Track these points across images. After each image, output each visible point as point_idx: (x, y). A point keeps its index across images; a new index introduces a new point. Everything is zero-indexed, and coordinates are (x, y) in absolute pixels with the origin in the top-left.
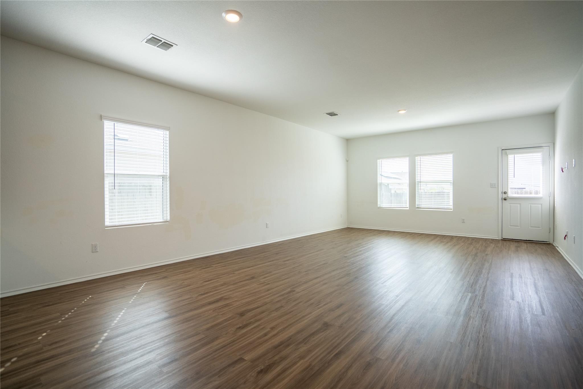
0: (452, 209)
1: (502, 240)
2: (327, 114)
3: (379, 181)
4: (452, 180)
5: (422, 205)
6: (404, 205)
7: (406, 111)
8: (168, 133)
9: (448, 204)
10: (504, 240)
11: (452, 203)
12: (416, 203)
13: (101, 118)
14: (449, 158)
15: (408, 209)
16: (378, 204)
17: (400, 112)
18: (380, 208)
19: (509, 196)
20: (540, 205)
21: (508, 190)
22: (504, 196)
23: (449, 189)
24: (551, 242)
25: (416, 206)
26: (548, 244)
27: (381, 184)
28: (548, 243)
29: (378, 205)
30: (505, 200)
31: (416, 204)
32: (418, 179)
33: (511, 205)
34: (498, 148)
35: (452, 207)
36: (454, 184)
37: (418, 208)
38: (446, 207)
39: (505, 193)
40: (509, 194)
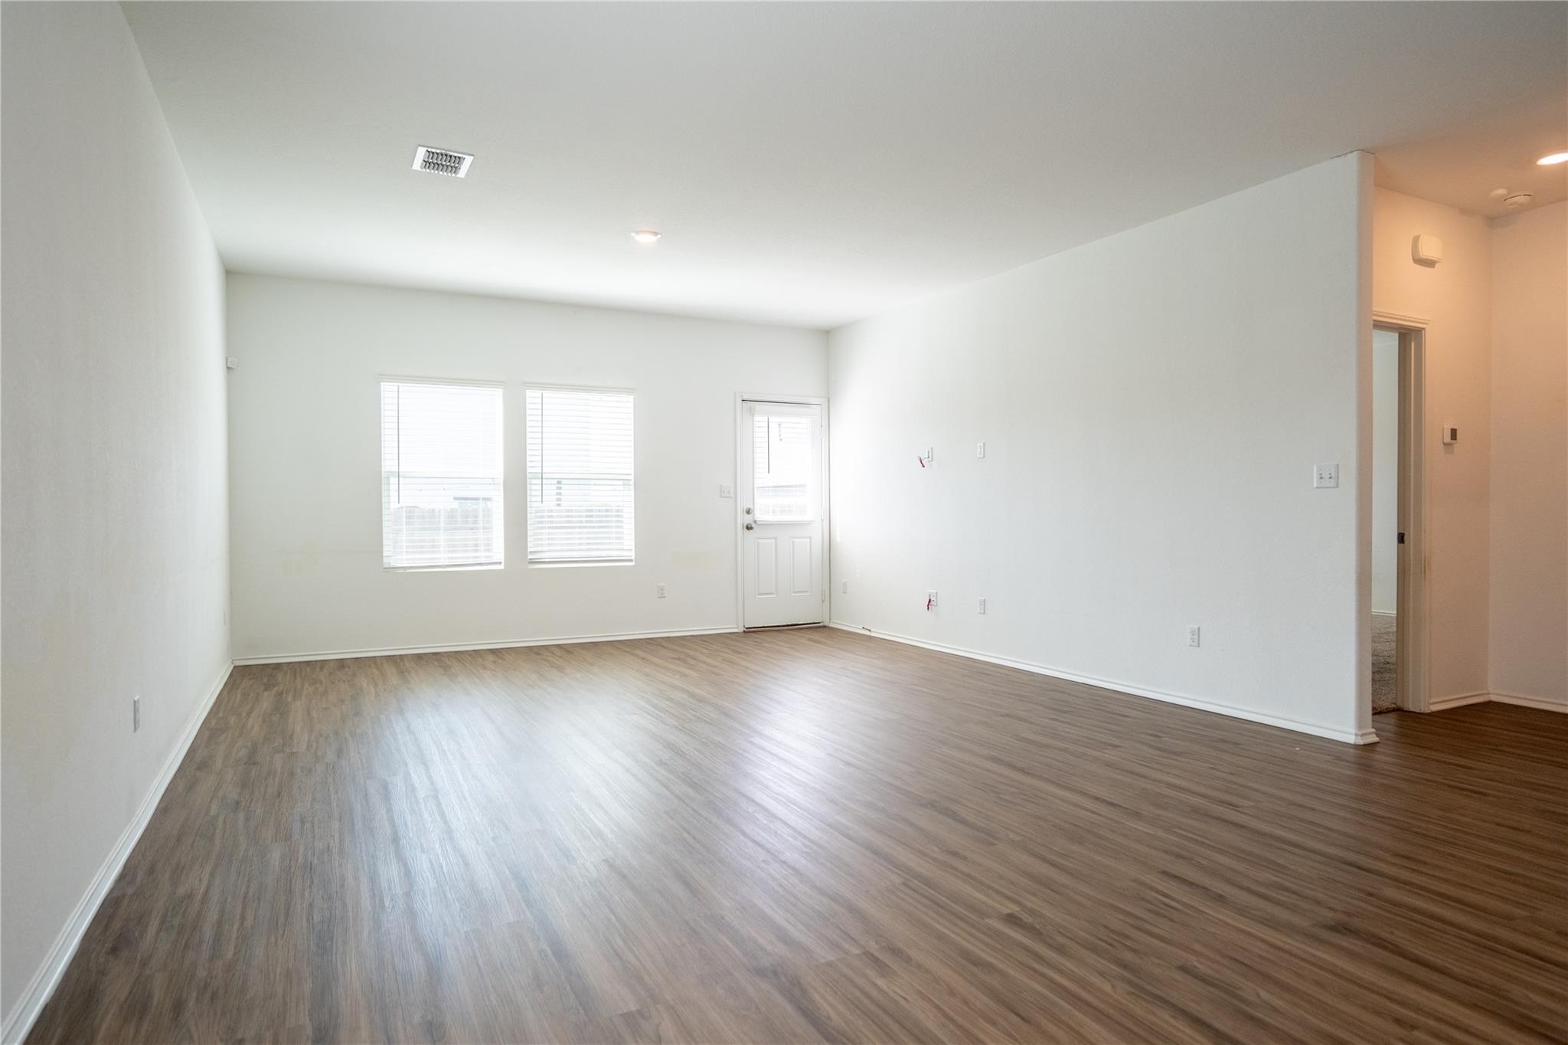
0: (631, 560)
1: (744, 632)
3: (389, 464)
4: (632, 472)
5: (546, 552)
6: (482, 556)
9: (622, 545)
10: (750, 631)
11: (633, 543)
12: (529, 544)
15: (501, 567)
18: (391, 568)
19: (757, 519)
20: (808, 541)
21: (754, 504)
22: (748, 519)
23: (625, 500)
24: (826, 621)
26: (819, 627)
28: (821, 624)
29: (385, 561)
30: (749, 528)
31: (529, 551)
32: (533, 466)
33: (760, 541)
34: (735, 394)
35: (632, 555)
36: (639, 485)
37: (532, 562)
38: (614, 554)
39: (748, 512)
40: (756, 513)
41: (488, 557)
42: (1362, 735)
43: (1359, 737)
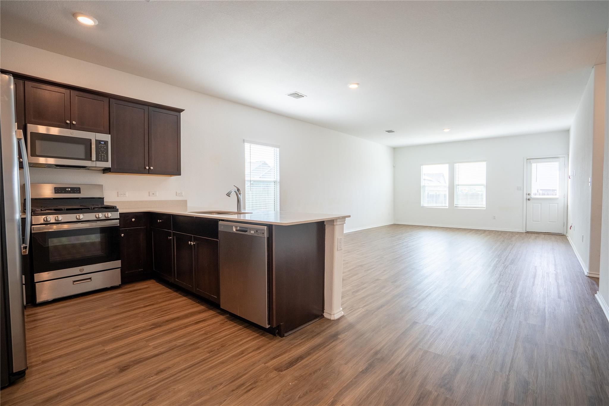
0: (485, 208)
1: (526, 232)
2: (386, 131)
3: (423, 184)
4: (485, 183)
5: (459, 204)
6: (444, 205)
7: (450, 129)
8: (278, 149)
9: (482, 203)
11: (485, 202)
12: (455, 202)
13: (244, 141)
14: (483, 165)
15: (448, 208)
16: (421, 203)
17: (444, 130)
18: (423, 207)
19: (532, 197)
20: (557, 204)
21: (531, 192)
22: (528, 197)
23: (483, 191)
24: (565, 234)
25: (455, 205)
26: (562, 235)
27: (424, 186)
28: (562, 234)
29: (421, 205)
30: (529, 200)
31: (455, 204)
32: (456, 182)
33: (534, 204)
34: (524, 158)
35: (485, 206)
36: (487, 187)
37: (456, 207)
38: (480, 206)
39: (529, 194)
40: (532, 195)
41: (445, 205)
42: (589, 273)
43: (589, 274)
